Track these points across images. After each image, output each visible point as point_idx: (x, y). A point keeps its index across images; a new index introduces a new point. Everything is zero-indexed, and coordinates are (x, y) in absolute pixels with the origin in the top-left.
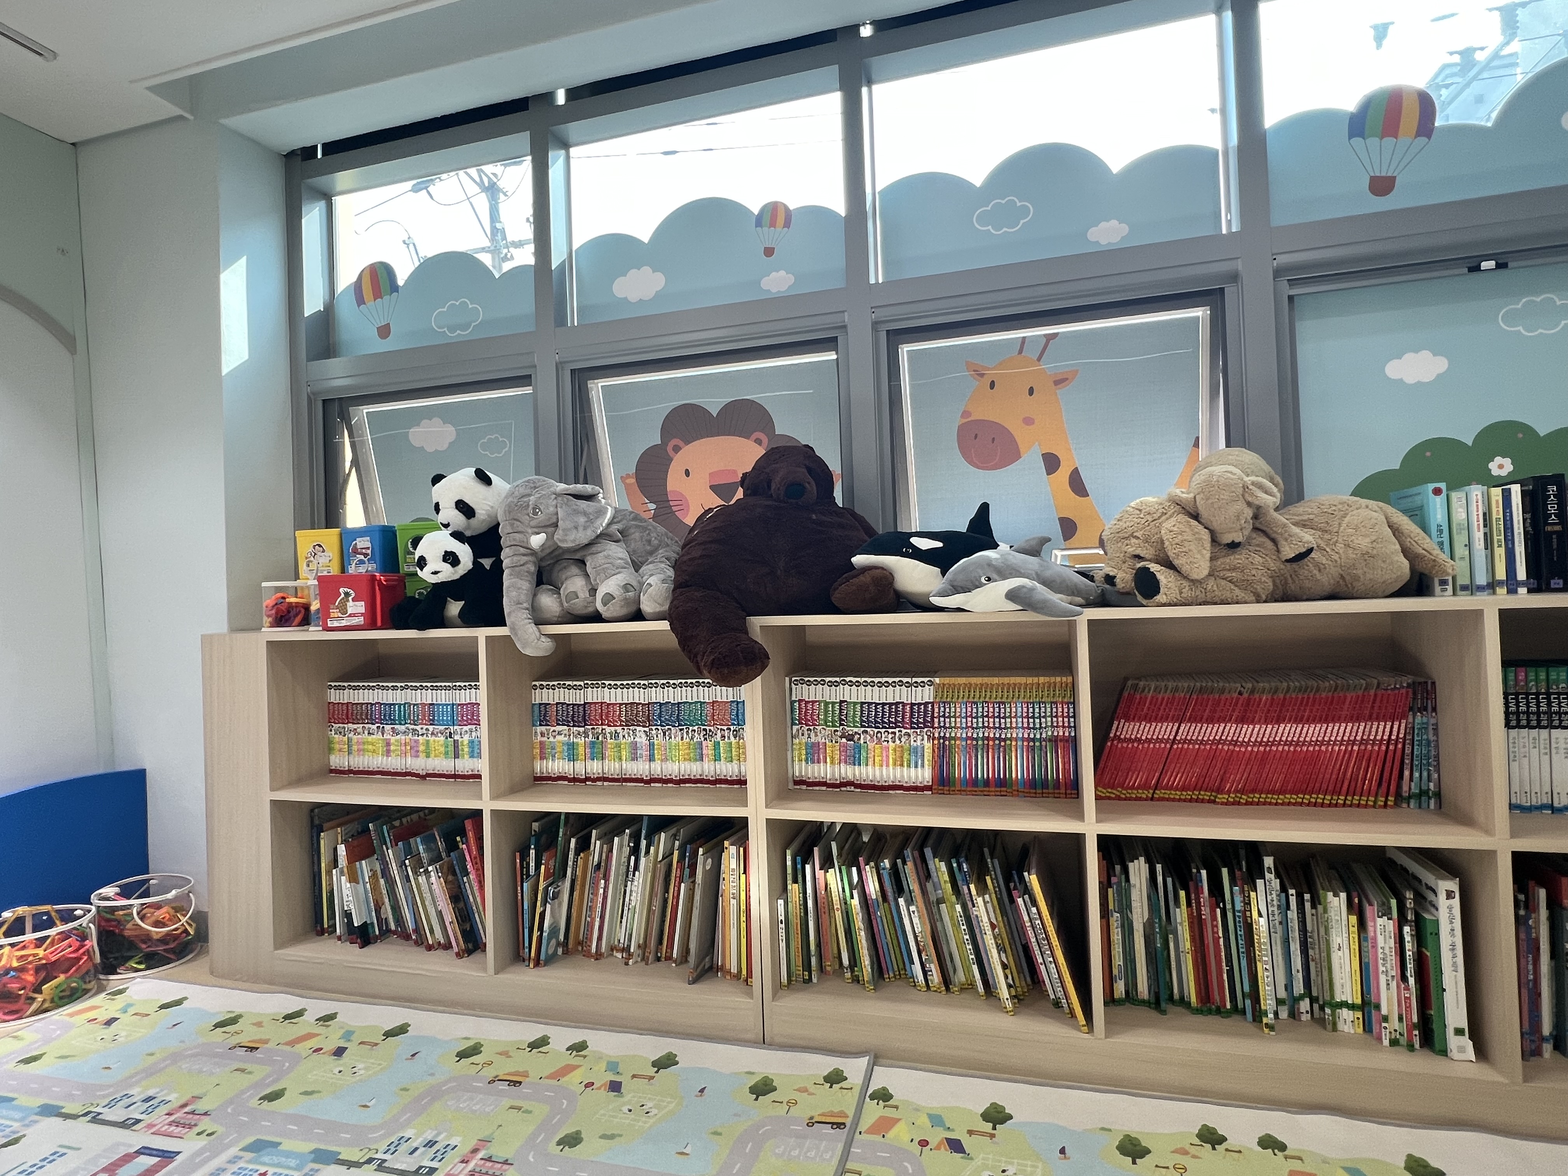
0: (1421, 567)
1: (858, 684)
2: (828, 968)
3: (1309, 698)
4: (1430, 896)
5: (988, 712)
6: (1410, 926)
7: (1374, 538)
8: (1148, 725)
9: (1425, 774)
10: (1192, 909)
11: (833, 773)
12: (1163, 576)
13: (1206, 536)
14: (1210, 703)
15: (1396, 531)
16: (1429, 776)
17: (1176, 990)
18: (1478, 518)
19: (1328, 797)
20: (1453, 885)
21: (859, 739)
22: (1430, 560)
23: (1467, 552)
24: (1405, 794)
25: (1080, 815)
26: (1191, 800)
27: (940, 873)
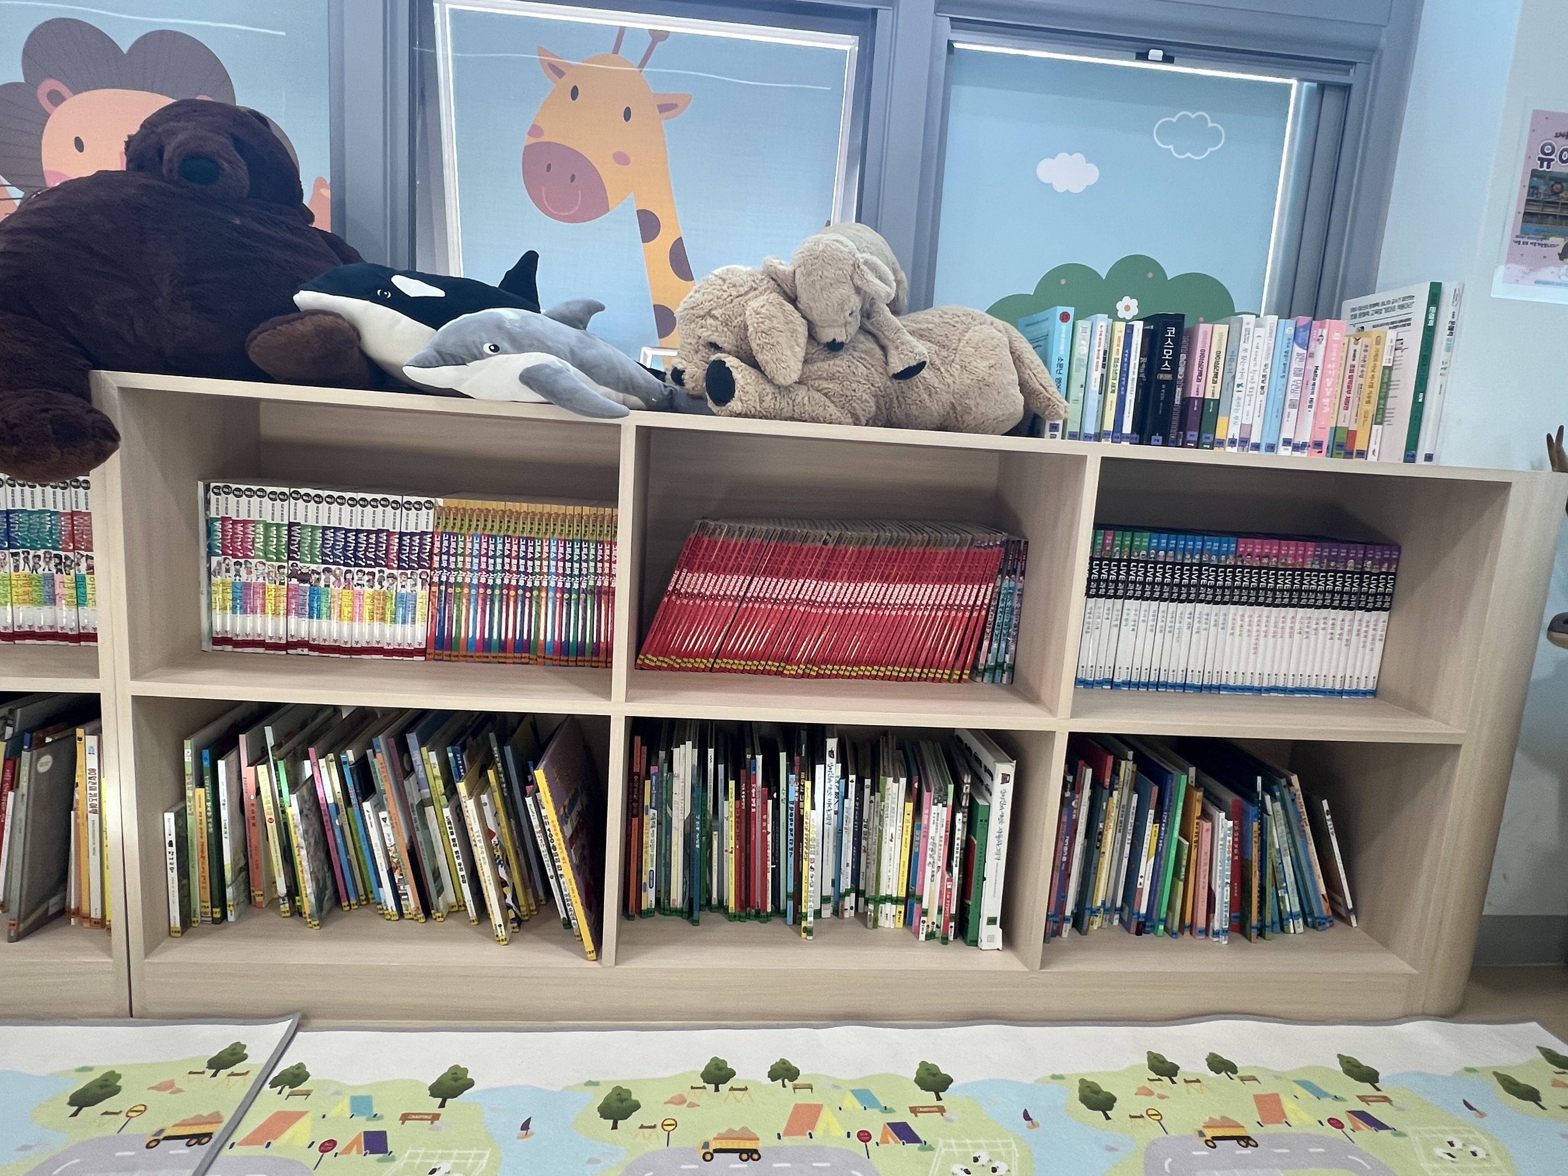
0: (1035, 407)
1: (319, 499)
2: (259, 899)
3: (898, 552)
4: (987, 779)
5: (510, 550)
6: (963, 813)
7: (992, 362)
8: (715, 577)
9: (1003, 645)
10: (741, 802)
11: (276, 630)
12: (740, 373)
13: (802, 329)
14: (790, 553)
15: (1018, 360)
16: (1007, 647)
17: (715, 895)
18: (1098, 354)
19: (904, 670)
20: (1009, 768)
21: (318, 580)
22: (1045, 397)
23: (1082, 395)
24: (981, 667)
25: (605, 691)
26: (755, 672)
27: (428, 767)
